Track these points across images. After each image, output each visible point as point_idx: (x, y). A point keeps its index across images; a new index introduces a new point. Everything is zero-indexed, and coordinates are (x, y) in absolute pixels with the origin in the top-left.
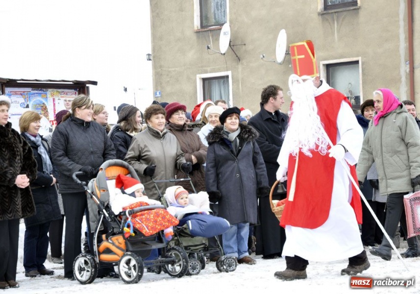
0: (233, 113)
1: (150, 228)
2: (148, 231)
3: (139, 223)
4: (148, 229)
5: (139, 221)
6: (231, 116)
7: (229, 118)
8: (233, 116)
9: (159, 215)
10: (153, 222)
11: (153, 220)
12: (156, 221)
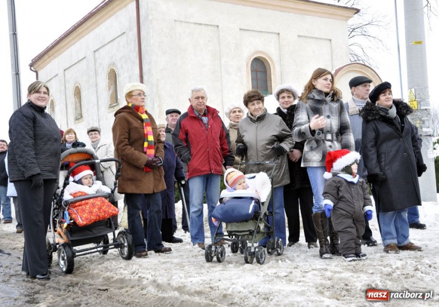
0: (386, 89)
1: (83, 218)
2: (81, 222)
3: (75, 214)
4: (81, 219)
5: (75, 212)
6: (384, 93)
7: (383, 94)
8: (386, 91)
9: (96, 206)
10: (88, 213)
11: (87, 211)
12: (91, 212)
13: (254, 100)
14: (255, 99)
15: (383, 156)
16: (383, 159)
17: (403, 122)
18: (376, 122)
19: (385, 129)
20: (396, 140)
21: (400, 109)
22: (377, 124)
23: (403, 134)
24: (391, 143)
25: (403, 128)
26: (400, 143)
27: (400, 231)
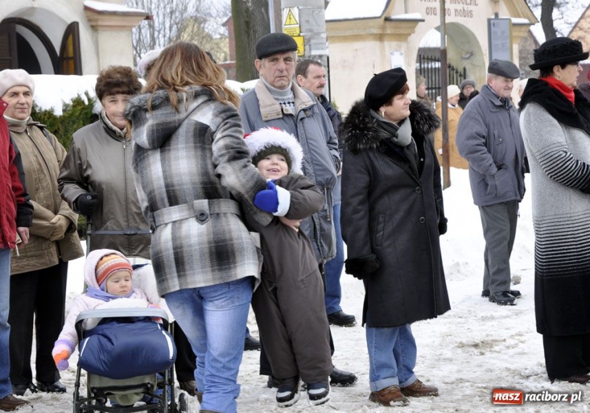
13: (118, 93)
14: (120, 90)
15: (381, 219)
16: (382, 225)
17: (421, 153)
18: (371, 155)
19: (388, 169)
20: (408, 191)
21: (418, 123)
22: (374, 159)
23: (420, 180)
24: (397, 196)
25: (421, 165)
26: (414, 195)
27: (401, 359)
